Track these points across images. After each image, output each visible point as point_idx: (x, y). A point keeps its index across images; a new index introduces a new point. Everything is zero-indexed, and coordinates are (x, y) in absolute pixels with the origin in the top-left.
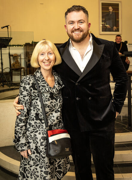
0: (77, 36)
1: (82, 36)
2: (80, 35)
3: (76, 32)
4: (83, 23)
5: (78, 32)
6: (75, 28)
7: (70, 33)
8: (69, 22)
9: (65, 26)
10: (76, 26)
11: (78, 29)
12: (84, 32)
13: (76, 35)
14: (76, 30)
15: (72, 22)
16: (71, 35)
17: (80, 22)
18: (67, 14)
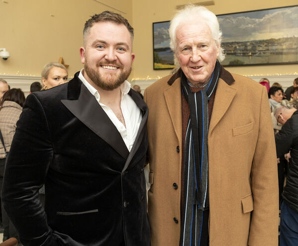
0: (110, 77)
1: (120, 79)
2: (115, 74)
3: (108, 67)
4: (124, 50)
5: (111, 68)
6: (106, 57)
7: (93, 67)
8: (95, 43)
9: (82, 50)
10: (110, 53)
11: (114, 62)
12: (124, 71)
13: (106, 74)
14: (108, 62)
15: (102, 45)
16: (96, 70)
17: (119, 47)
18: (91, 26)
